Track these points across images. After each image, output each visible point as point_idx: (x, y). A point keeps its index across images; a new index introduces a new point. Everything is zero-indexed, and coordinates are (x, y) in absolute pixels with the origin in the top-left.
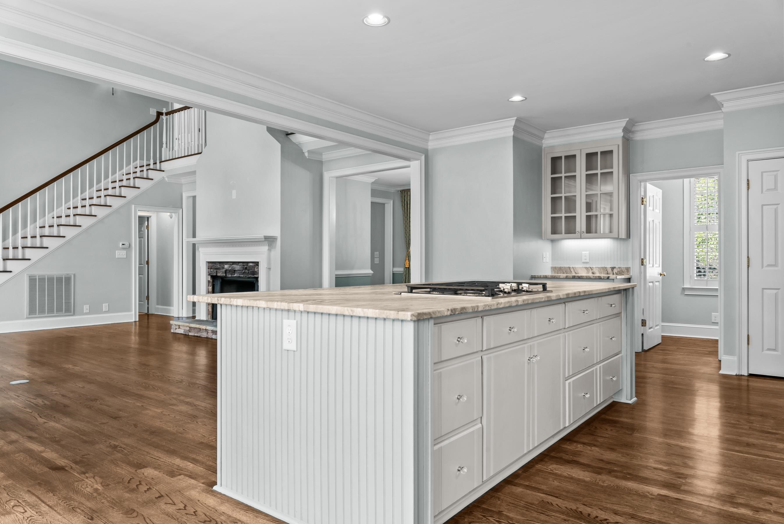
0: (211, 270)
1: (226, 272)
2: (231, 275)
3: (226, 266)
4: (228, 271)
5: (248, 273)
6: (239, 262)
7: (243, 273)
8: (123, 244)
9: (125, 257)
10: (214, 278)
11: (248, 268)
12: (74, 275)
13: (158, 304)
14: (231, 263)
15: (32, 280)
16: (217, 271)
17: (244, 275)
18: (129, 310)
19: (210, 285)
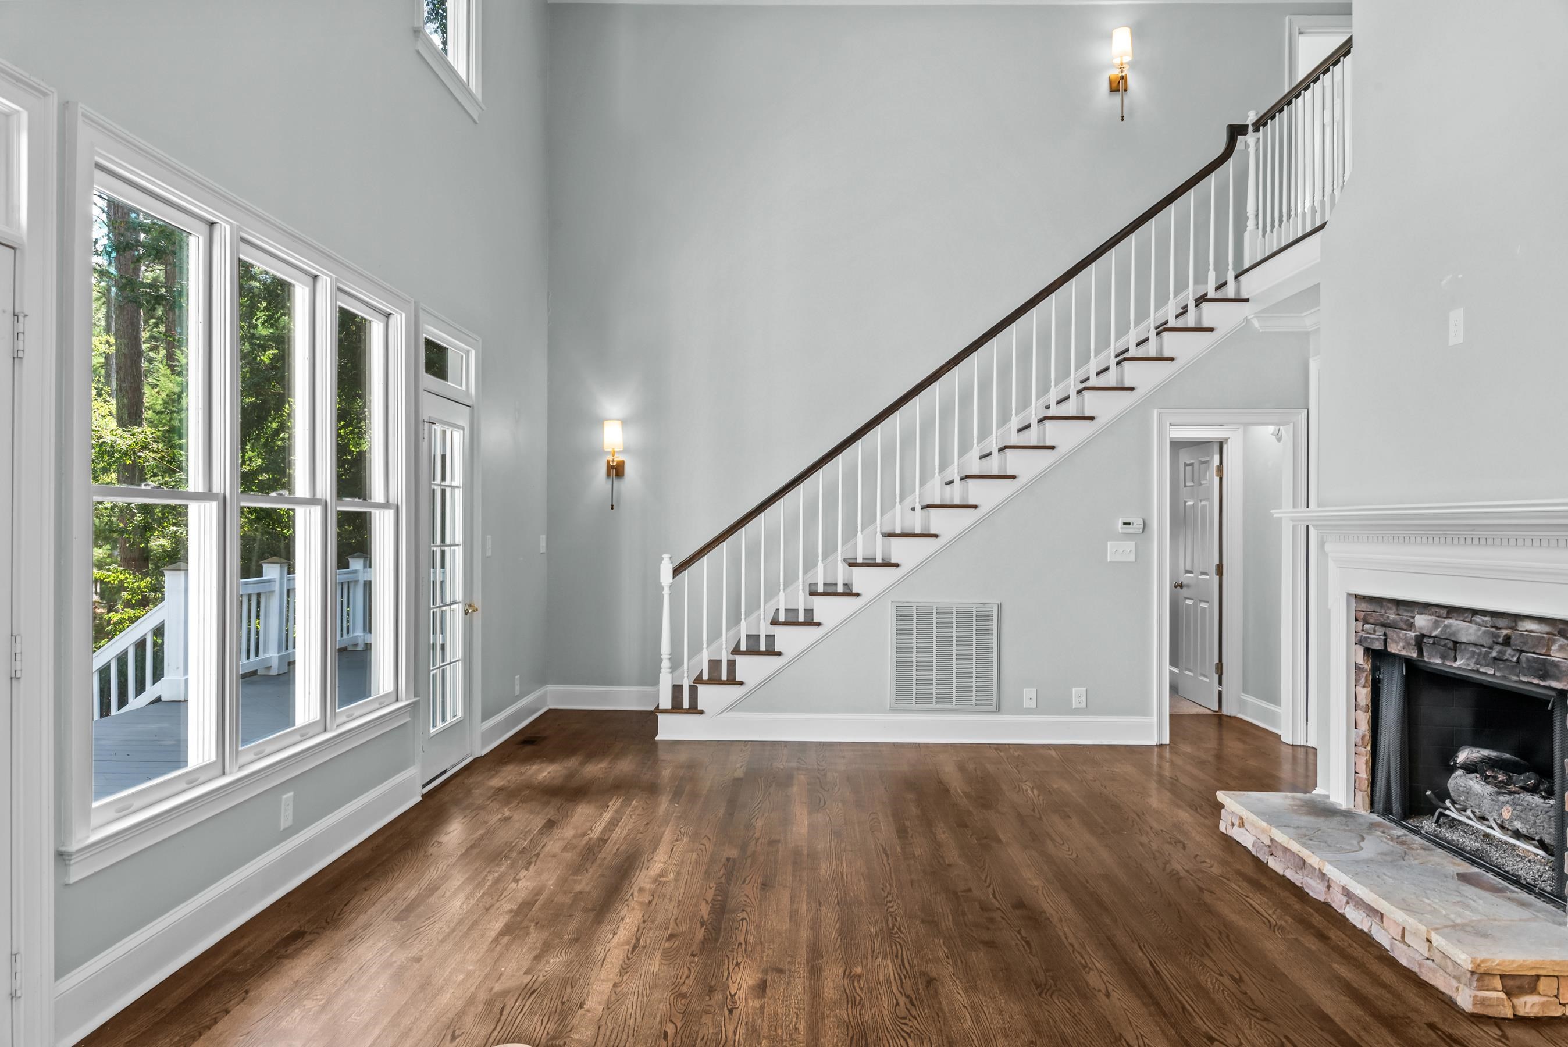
0: (1367, 626)
1: (1420, 641)
2: (1444, 657)
3: (1422, 621)
4: (1431, 641)
5: (1518, 661)
6: (1475, 612)
7: (1495, 659)
8: (1125, 524)
9: (1132, 558)
10: (1378, 657)
11: (1515, 641)
12: (1000, 606)
13: (1245, 690)
14: (1444, 612)
15: (903, 615)
16: (1385, 634)
17: (1499, 670)
18: (1145, 712)
19: (1363, 680)
